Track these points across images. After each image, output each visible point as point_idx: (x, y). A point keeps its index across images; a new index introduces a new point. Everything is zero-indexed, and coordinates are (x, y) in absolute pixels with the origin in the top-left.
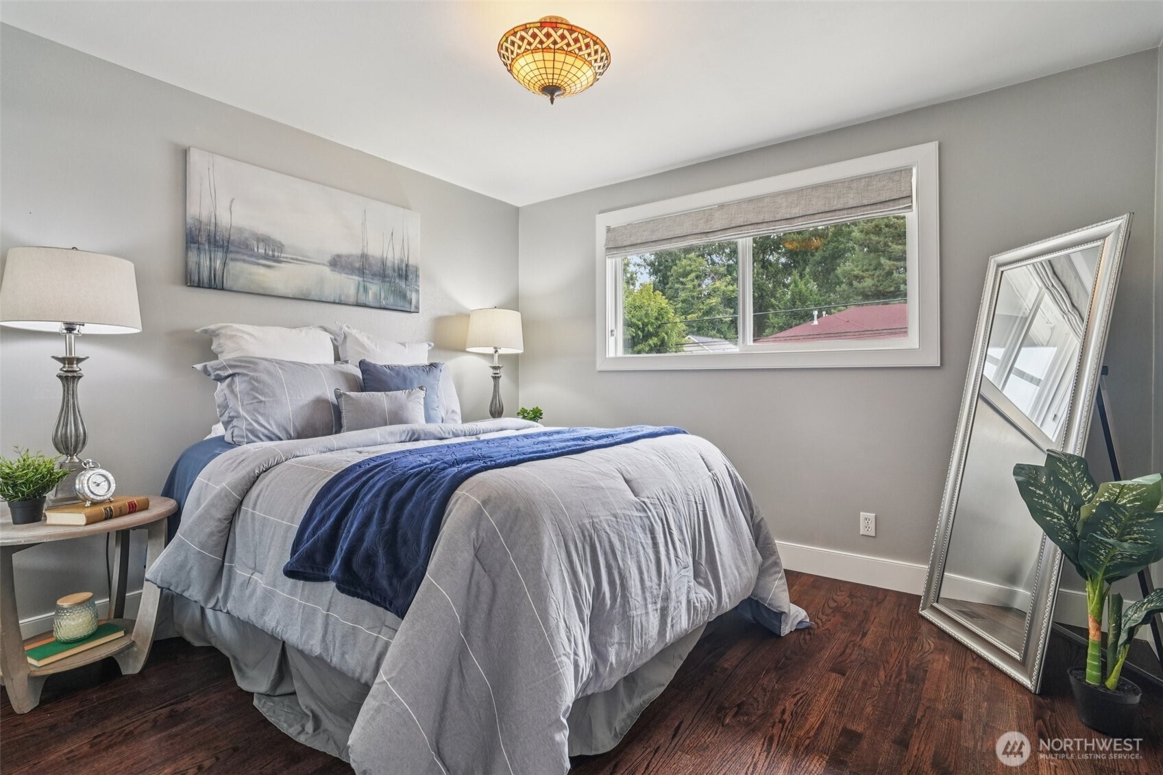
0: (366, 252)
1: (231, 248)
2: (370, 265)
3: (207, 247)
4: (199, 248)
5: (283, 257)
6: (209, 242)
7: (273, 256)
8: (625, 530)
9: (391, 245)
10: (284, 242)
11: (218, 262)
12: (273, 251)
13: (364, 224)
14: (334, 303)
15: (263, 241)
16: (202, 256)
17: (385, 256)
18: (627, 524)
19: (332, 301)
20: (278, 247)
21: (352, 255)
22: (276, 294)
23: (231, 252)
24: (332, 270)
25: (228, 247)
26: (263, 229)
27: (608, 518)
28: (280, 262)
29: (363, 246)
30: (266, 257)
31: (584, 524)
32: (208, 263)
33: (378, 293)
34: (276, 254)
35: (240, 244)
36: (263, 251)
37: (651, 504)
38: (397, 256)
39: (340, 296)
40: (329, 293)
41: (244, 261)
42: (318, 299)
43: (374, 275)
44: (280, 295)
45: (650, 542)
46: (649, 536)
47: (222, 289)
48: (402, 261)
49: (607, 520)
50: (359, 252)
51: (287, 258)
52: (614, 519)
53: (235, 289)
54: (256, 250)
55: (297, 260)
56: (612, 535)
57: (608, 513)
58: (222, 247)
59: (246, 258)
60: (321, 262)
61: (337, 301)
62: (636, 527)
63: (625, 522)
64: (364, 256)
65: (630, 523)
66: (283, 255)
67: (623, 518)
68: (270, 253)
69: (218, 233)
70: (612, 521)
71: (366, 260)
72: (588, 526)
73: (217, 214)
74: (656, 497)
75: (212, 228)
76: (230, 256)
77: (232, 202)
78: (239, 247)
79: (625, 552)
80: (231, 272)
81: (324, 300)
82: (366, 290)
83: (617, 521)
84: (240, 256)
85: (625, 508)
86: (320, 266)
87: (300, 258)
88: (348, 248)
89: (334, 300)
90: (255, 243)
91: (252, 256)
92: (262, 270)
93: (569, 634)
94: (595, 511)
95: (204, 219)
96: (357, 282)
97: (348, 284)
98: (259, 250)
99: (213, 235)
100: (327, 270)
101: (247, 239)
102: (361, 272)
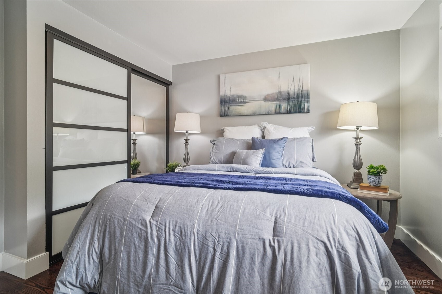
0: (280, 91)
1: (230, 102)
2: (282, 95)
3: (224, 104)
4: (222, 105)
5: (247, 101)
6: (225, 102)
7: (243, 102)
8: (126, 230)
9: (293, 84)
10: (247, 95)
11: (227, 108)
12: (243, 100)
13: (279, 79)
14: (266, 114)
15: (240, 97)
16: (223, 107)
17: (289, 90)
18: (129, 228)
19: (265, 114)
20: (245, 98)
21: (274, 93)
22: (244, 115)
23: (230, 103)
24: (265, 102)
25: (229, 102)
26: (240, 93)
27: (120, 218)
28: (245, 103)
29: (279, 88)
30: (241, 102)
31: (107, 215)
32: (224, 109)
33: (286, 107)
34: (244, 100)
35: (233, 100)
36: (240, 101)
37: (157, 226)
38: (297, 88)
39: (268, 111)
40: (263, 111)
41: (234, 106)
42: (259, 114)
43: (284, 99)
44: (245, 115)
45: (142, 247)
46: (143, 243)
47: (228, 116)
48: (299, 89)
49: (119, 219)
50: (277, 91)
51: (248, 101)
52: (123, 221)
53: (231, 115)
54: (238, 101)
55: (251, 101)
56: (117, 227)
57: (122, 216)
58: (228, 102)
59: (235, 104)
60: (260, 99)
61: (267, 114)
62: (134, 232)
63: (128, 225)
64: (279, 93)
65: (131, 228)
66: (246, 100)
67: (129, 223)
68: (242, 101)
69: (227, 98)
70: (121, 221)
71: (280, 94)
72: (108, 217)
73: (226, 92)
74: (164, 224)
75: (225, 97)
76: (230, 105)
77: (231, 87)
78: (232, 101)
79: (121, 241)
80: (230, 110)
81: (262, 114)
82: (280, 107)
83: (124, 223)
84: (233, 104)
85: (133, 219)
86: (260, 101)
87: (252, 100)
88: (272, 91)
89: (266, 113)
90: (237, 98)
91: (236, 103)
92: (239, 107)
93: (78, 255)
94: (116, 212)
95: (223, 95)
96: (276, 104)
97: (272, 106)
98: (239, 101)
99: (225, 100)
100: (262, 102)
101: (235, 98)
102: (278, 99)
